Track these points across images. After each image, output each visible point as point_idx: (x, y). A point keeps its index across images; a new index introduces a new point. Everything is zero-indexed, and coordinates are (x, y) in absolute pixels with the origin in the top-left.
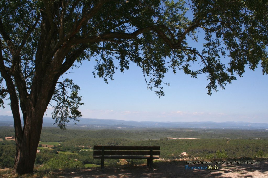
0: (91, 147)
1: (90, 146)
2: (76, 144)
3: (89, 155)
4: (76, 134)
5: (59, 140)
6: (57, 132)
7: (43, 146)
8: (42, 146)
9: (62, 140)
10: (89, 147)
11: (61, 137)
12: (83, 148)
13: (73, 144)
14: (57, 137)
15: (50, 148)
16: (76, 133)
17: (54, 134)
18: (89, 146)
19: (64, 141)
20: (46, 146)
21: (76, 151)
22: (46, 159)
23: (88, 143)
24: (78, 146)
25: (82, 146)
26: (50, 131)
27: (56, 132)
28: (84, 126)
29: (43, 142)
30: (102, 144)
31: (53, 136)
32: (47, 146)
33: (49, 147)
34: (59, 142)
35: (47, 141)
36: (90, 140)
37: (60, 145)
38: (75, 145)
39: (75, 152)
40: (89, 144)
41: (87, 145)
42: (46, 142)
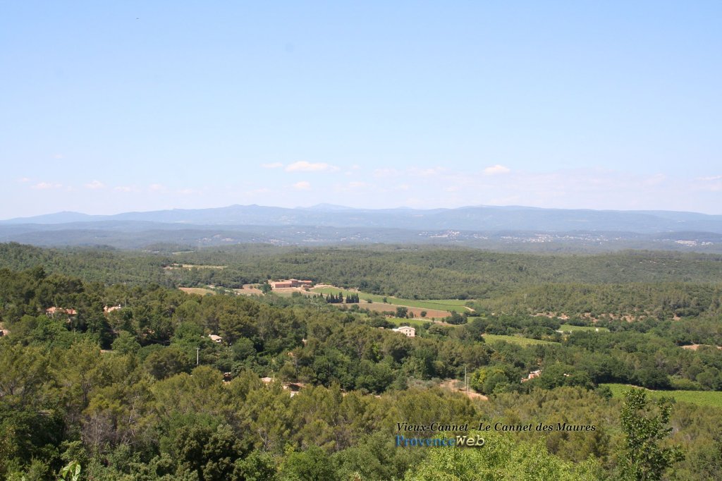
0: (595, 321)
1: (592, 316)
2: (535, 308)
3: (608, 347)
4: (521, 269)
5: (464, 291)
6: (450, 264)
7: (412, 315)
8: (408, 314)
9: (474, 293)
10: (588, 319)
11: (466, 281)
12: (563, 322)
13: (521, 305)
14: (450, 280)
15: (441, 322)
16: (520, 264)
17: (439, 269)
18: (586, 314)
19: (483, 295)
20: (423, 314)
21: (549, 334)
22: (455, 363)
23: (581, 303)
24: (544, 314)
25: (558, 315)
26: (423, 257)
27: (444, 263)
28: (542, 239)
29: (404, 300)
30: (640, 307)
31: (435, 276)
32: (427, 316)
33: (433, 319)
34: (463, 298)
35: (421, 296)
36: (586, 292)
37: (472, 310)
38: (529, 309)
39: (544, 336)
40: (586, 307)
41: (578, 311)
42: (416, 298)
